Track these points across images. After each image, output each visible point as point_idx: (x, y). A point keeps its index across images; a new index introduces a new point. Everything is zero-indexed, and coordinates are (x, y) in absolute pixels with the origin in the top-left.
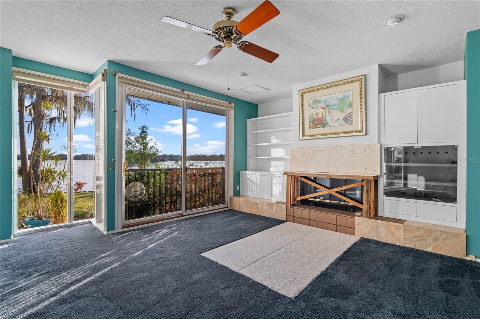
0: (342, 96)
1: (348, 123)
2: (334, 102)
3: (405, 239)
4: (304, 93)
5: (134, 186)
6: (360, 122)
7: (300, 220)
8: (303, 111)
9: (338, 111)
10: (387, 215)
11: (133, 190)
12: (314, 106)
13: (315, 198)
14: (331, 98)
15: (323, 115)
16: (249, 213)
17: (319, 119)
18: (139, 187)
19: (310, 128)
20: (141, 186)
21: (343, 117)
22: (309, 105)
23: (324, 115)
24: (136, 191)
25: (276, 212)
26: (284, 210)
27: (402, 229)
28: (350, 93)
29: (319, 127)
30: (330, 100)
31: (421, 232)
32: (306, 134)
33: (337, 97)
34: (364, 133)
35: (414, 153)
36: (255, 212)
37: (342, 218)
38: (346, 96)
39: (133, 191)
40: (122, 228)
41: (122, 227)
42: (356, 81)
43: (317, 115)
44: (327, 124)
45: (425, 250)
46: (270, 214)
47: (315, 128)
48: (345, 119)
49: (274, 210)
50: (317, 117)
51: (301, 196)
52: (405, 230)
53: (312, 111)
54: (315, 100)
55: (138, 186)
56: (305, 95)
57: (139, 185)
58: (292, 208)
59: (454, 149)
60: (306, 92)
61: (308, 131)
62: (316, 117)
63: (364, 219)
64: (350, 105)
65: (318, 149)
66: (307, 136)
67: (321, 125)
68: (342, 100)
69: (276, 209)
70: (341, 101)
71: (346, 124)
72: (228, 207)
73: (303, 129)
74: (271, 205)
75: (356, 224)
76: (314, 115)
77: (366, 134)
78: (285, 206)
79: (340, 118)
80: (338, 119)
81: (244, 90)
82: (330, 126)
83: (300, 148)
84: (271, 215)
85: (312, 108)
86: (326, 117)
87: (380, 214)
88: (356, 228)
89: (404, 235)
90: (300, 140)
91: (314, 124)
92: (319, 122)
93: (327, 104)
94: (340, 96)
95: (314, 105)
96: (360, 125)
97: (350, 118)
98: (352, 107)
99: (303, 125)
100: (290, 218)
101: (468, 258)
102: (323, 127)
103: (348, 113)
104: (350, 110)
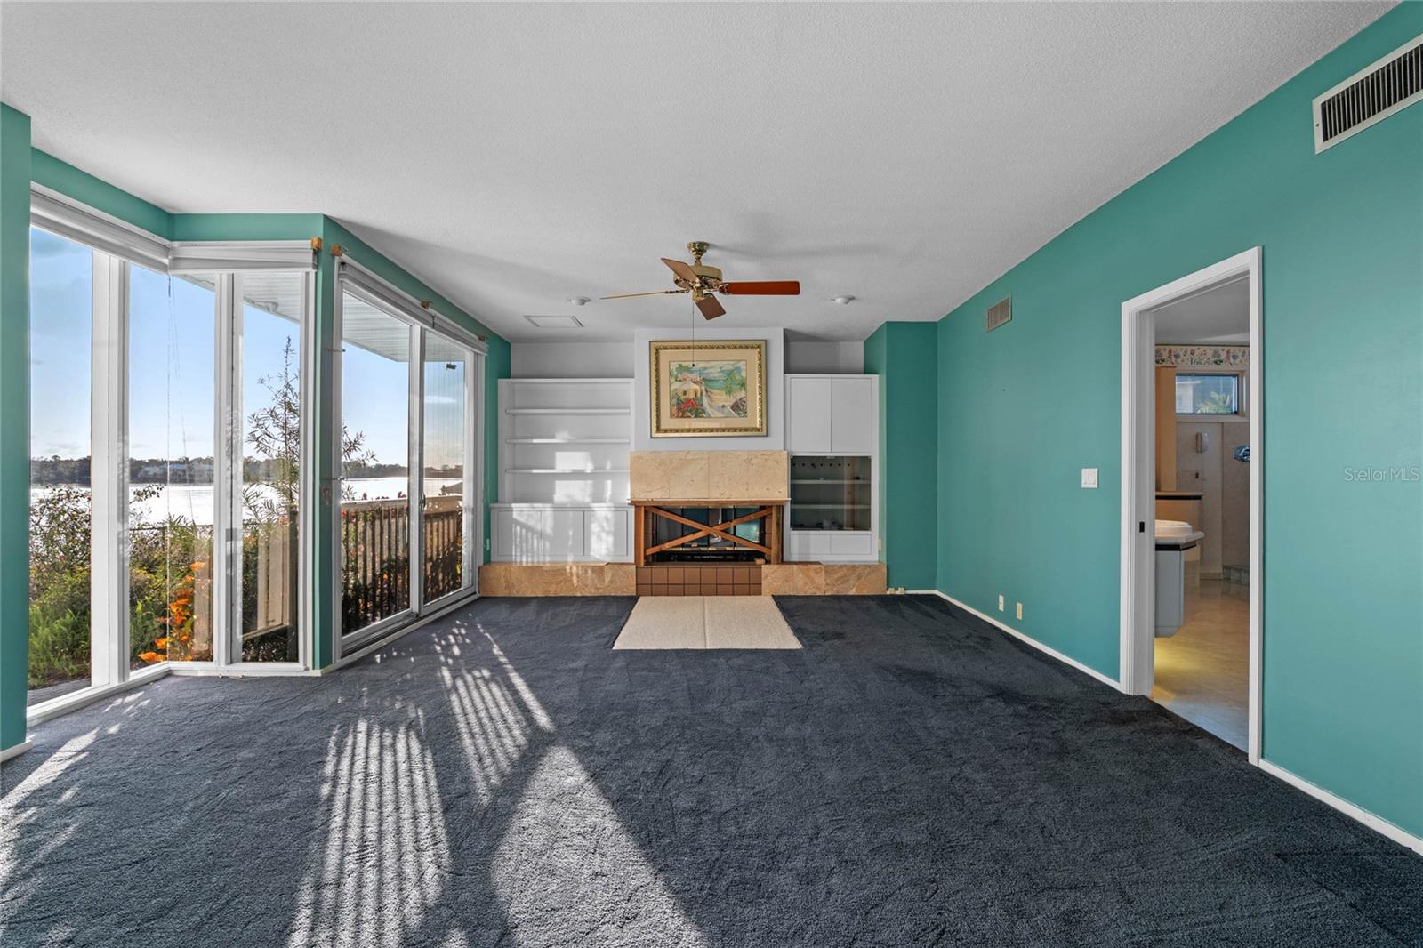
0: (730, 368)
1: (739, 414)
2: (717, 375)
3: (827, 585)
4: (661, 349)
6: (758, 415)
7: (668, 590)
8: (658, 382)
9: (723, 392)
10: (795, 558)
12: (680, 377)
13: (683, 545)
14: (711, 368)
15: (696, 395)
16: (540, 595)
17: (688, 401)
19: (672, 416)
21: (731, 404)
22: (670, 374)
23: (699, 395)
25: (611, 582)
26: (632, 576)
27: (823, 572)
28: (742, 364)
29: (689, 417)
30: (711, 371)
31: (845, 570)
32: (663, 426)
33: (721, 368)
34: (764, 433)
35: (813, 465)
36: (558, 590)
37: (741, 571)
38: (736, 368)
42: (752, 347)
43: (685, 393)
44: (704, 412)
45: (848, 594)
46: (597, 589)
47: (682, 417)
48: (735, 407)
49: (607, 580)
50: (685, 397)
51: (653, 546)
52: (826, 572)
53: (676, 385)
54: (681, 365)
56: (662, 353)
58: (648, 570)
59: (866, 461)
60: (666, 348)
61: (667, 422)
62: (683, 397)
63: (773, 567)
64: (743, 385)
65: (689, 457)
66: (666, 431)
67: (694, 411)
68: (730, 374)
69: (612, 577)
70: (728, 375)
71: (736, 415)
72: (475, 593)
73: (658, 416)
74: (599, 570)
75: (763, 577)
76: (680, 394)
77: (767, 435)
78: (634, 567)
79: (725, 404)
80: (723, 406)
81: (533, 319)
82: (709, 417)
83: (652, 452)
84: (601, 591)
85: (676, 380)
86: (701, 399)
87: (785, 559)
88: (763, 582)
89: (825, 580)
90: (652, 438)
91: (679, 409)
92: (688, 407)
93: (704, 376)
94: (728, 366)
95: (679, 375)
96: (758, 419)
97: (743, 406)
98: (745, 389)
99: (658, 410)
100: (646, 588)
101: (888, 593)
102: (696, 416)
103: (738, 398)
104: (743, 394)
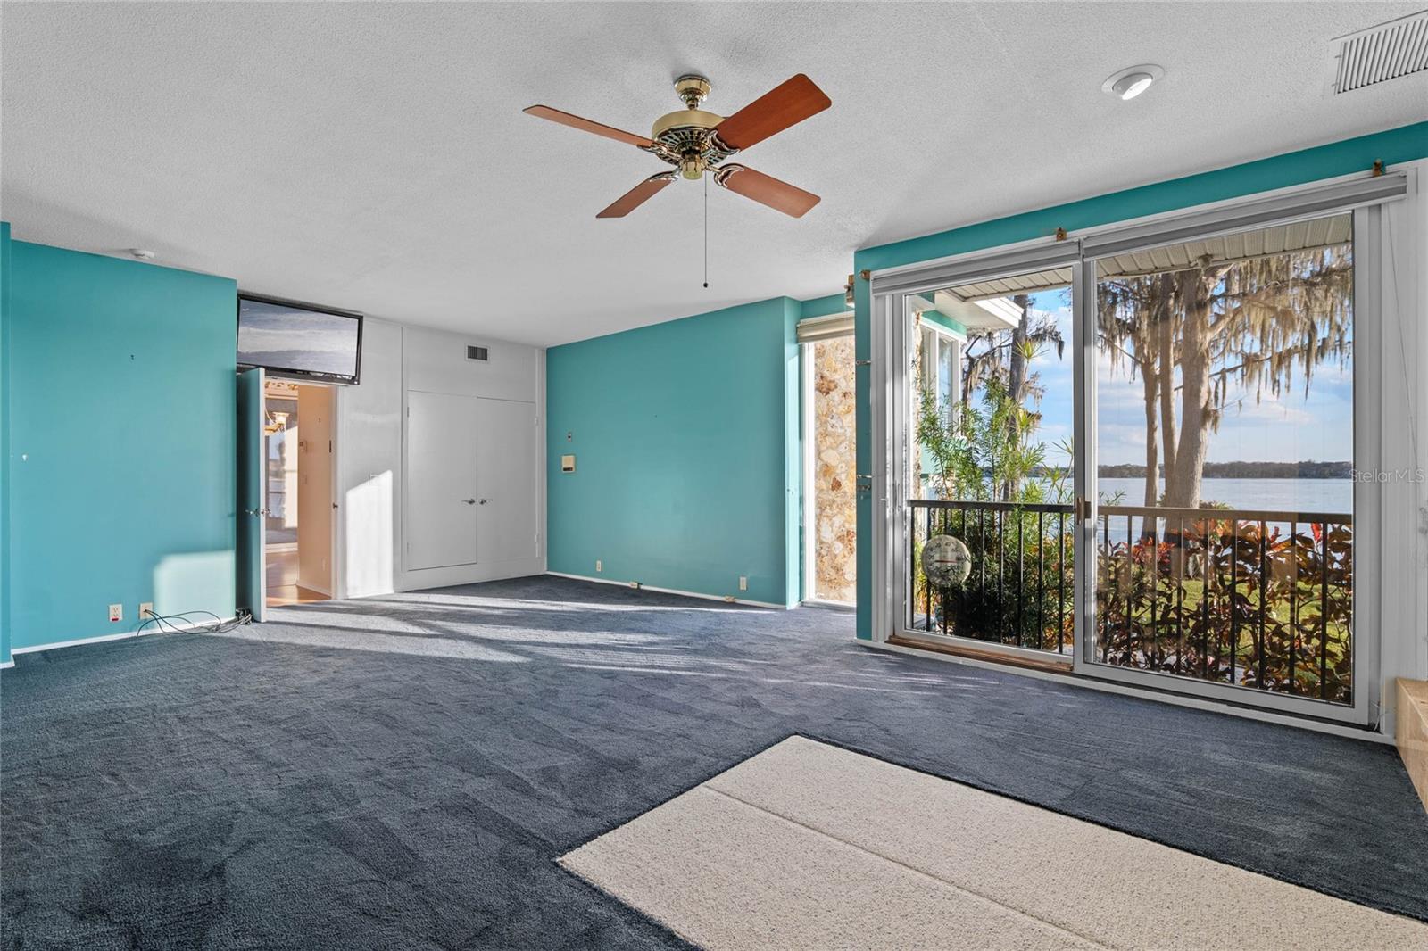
5: (939, 545)
11: (937, 557)
18: (953, 550)
20: (958, 549)
24: (943, 559)
39: (938, 559)
40: (886, 642)
41: (887, 639)
55: (949, 549)
57: (953, 546)
